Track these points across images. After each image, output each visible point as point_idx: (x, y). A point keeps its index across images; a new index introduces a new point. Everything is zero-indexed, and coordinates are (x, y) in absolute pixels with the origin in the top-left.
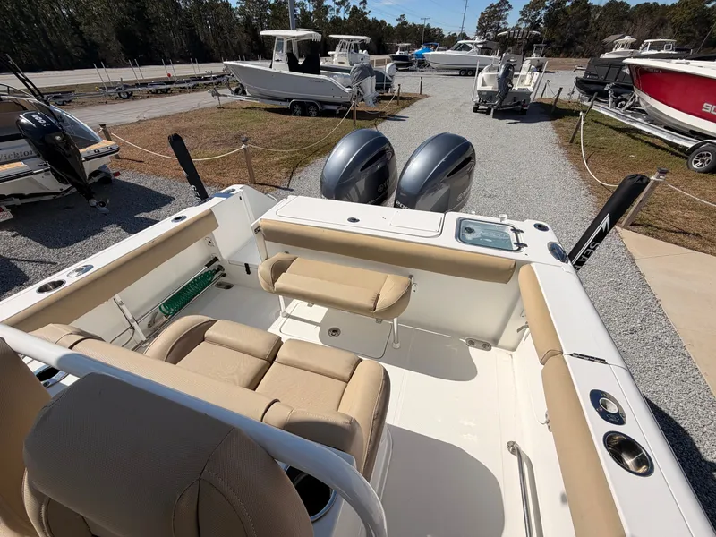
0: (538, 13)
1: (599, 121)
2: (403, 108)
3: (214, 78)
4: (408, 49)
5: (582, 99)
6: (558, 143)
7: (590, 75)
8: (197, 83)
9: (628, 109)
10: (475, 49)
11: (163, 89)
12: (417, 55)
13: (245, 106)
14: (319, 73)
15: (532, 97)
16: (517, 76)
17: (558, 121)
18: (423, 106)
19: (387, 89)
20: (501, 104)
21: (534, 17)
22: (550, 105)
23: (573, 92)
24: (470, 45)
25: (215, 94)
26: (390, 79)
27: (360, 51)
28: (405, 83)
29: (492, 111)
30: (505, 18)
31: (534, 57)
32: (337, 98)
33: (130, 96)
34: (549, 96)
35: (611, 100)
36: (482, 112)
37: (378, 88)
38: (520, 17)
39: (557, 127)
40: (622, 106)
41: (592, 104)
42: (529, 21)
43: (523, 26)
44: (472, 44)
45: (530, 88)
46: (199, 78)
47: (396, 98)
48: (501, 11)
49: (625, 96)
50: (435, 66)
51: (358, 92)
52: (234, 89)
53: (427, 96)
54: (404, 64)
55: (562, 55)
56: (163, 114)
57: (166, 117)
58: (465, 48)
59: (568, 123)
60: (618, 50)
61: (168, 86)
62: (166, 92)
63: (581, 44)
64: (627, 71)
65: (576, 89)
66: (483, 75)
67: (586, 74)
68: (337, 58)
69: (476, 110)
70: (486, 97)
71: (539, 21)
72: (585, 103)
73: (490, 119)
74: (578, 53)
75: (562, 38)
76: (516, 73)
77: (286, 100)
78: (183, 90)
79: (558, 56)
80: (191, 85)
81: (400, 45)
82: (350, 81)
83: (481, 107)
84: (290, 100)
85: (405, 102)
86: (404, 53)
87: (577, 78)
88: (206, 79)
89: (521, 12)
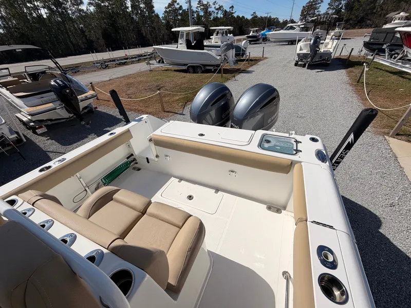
0: (341, 3)
1: (380, 67)
2: (251, 66)
3: (149, 55)
4: (257, 31)
5: (367, 55)
6: (349, 83)
7: (373, 39)
8: (140, 58)
9: (400, 59)
10: (298, 28)
11: (123, 62)
12: (263, 34)
13: (163, 69)
14: (203, 49)
15: (332, 55)
16: (322, 43)
17: (350, 69)
18: (264, 64)
19: (243, 56)
20: (312, 60)
21: (338, 5)
22: (346, 60)
23: (362, 51)
24: (295, 26)
25: (148, 64)
26: (244, 49)
27: (229, 35)
28: (253, 51)
29: (307, 65)
30: (318, 8)
31: (337, 30)
32: (213, 63)
33: (107, 67)
34: (345, 53)
35: (387, 54)
36: (300, 66)
37: (237, 55)
38: (328, 7)
39: (349, 73)
40: (395, 58)
41: (374, 58)
42: (335, 9)
43: (330, 12)
44: (296, 25)
45: (331, 50)
46: (141, 56)
47: (247, 60)
48: (316, 4)
49: (397, 51)
50: (273, 40)
51: (225, 58)
52: (158, 60)
53: (266, 58)
54: (254, 40)
55: (357, 27)
56: (122, 75)
57: (123, 77)
58: (292, 28)
59: (356, 71)
60: (396, 22)
61: (126, 61)
62: (124, 64)
63: (370, 20)
64: (398, 35)
65: (364, 49)
66: (301, 44)
67: (370, 39)
68: (215, 40)
69: (296, 65)
70: (302, 57)
71: (341, 8)
72: (369, 57)
73: (305, 70)
74: (368, 26)
75: (357, 17)
76: (321, 42)
77: (185, 65)
78: (133, 62)
79: (354, 28)
80: (137, 59)
81: (252, 29)
82: (220, 53)
83: (299, 63)
84: (187, 65)
85: (253, 62)
86: (255, 34)
87: (364, 42)
88: (145, 56)
89: (329, 4)
